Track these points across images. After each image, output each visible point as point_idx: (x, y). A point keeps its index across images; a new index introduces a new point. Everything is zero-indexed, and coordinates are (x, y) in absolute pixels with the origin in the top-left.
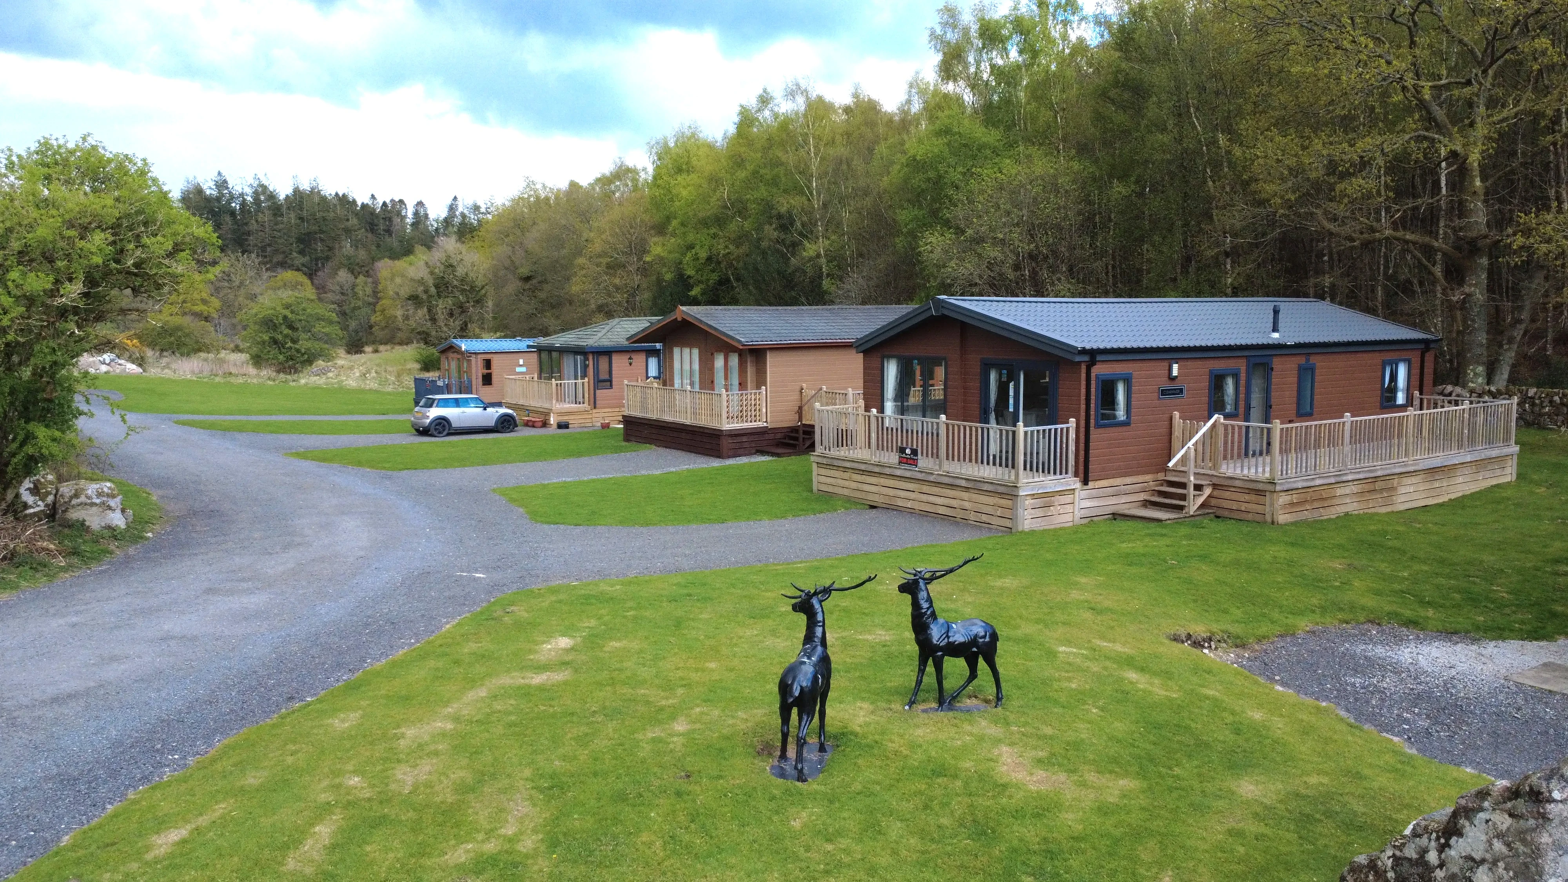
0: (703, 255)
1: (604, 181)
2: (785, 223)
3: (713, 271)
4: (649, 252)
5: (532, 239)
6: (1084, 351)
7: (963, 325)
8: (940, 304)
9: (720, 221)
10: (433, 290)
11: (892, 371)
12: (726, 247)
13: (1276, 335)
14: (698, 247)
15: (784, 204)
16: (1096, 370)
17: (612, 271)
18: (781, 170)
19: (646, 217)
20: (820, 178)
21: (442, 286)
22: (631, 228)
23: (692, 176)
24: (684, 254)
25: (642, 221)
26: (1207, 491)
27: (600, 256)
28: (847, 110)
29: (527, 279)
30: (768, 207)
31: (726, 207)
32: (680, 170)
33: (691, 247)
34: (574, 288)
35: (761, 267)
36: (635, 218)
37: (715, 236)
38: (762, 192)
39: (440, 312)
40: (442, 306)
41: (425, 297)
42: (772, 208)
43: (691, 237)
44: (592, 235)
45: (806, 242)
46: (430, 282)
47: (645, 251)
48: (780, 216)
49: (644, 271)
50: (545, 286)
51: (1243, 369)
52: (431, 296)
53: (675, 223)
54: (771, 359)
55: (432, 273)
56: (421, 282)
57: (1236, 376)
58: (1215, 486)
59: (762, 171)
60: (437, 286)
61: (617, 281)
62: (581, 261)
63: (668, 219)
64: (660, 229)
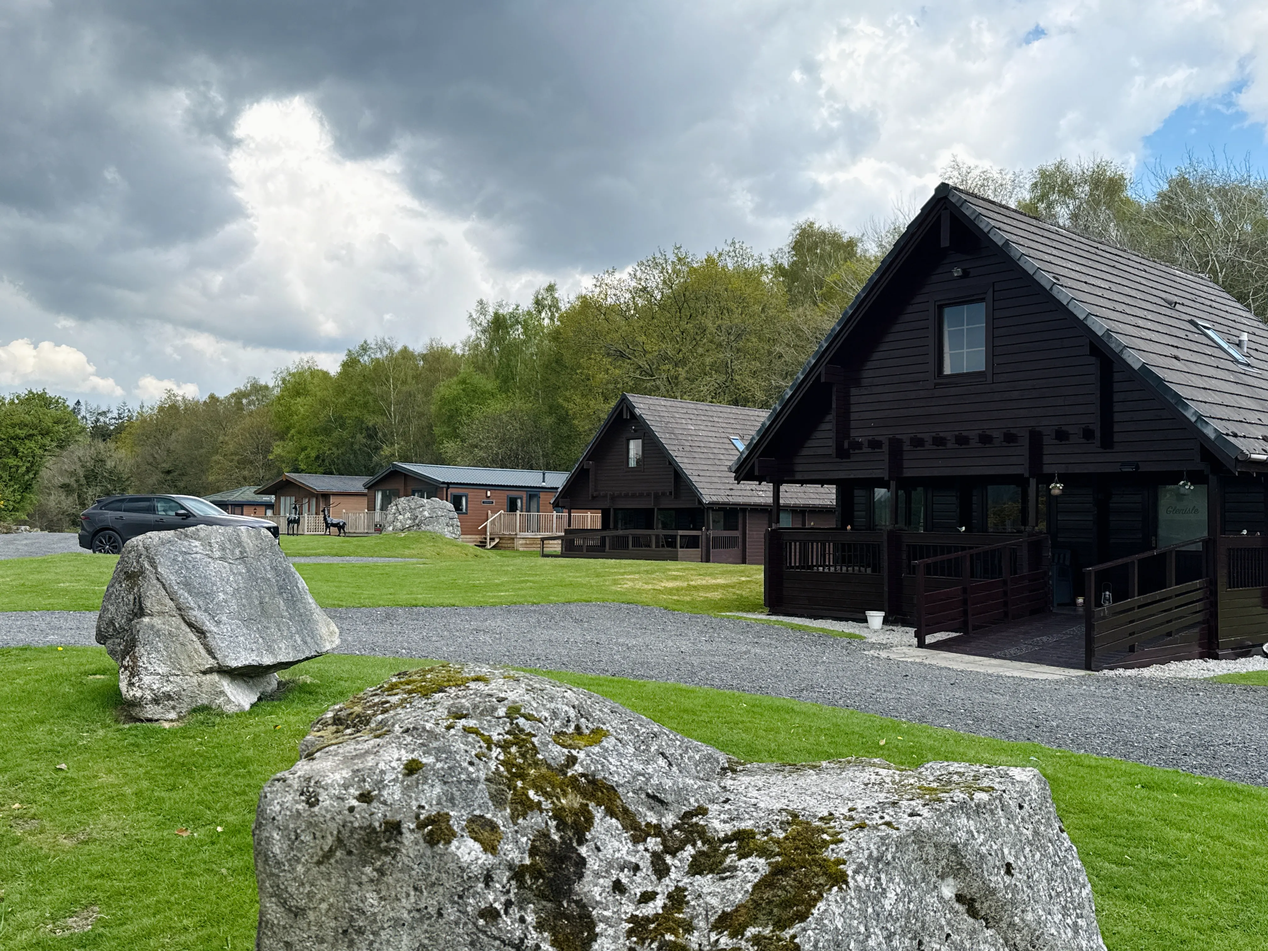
0: (313, 454)
1: (238, 396)
2: (371, 434)
3: (319, 466)
4: (272, 452)
5: (175, 441)
6: (444, 483)
7: (406, 475)
8: (394, 465)
9: (327, 431)
10: (83, 481)
11: (379, 496)
12: (330, 449)
13: (544, 484)
14: (309, 449)
15: (372, 420)
16: (450, 491)
17: (242, 466)
18: (370, 399)
19: (271, 427)
20: (396, 404)
21: (91, 477)
22: (259, 434)
23: (308, 398)
24: (299, 454)
25: (268, 429)
26: (497, 541)
27: (232, 454)
28: (424, 357)
29: (169, 472)
30: (360, 421)
31: (331, 421)
32: (298, 394)
33: (304, 449)
34: (210, 478)
35: (353, 462)
36: (262, 427)
37: (323, 441)
38: (356, 413)
39: (89, 498)
40: (91, 492)
41: (75, 486)
42: (363, 422)
43: (305, 442)
44: (227, 438)
45: (384, 446)
46: (81, 473)
47: (269, 452)
48: (368, 428)
49: (268, 465)
50: (185, 478)
51: (525, 496)
52: (82, 485)
53: (293, 431)
54: (332, 500)
55: (83, 466)
56: (73, 473)
57: (521, 499)
58: (500, 538)
59: (357, 398)
60: (86, 477)
61: (246, 473)
62: (216, 458)
63: (288, 429)
64: (282, 436)
